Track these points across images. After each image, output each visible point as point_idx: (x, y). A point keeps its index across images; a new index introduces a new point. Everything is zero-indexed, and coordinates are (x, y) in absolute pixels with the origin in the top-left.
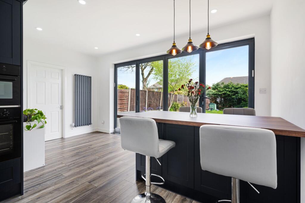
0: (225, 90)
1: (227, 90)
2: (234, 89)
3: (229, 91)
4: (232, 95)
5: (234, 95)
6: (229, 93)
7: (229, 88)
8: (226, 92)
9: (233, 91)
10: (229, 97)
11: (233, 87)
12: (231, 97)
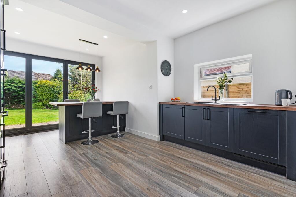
0: (9, 84)
1: (13, 85)
2: (21, 85)
3: (15, 86)
4: (18, 91)
5: (21, 91)
6: (15, 89)
7: (14, 83)
8: (10, 87)
9: (20, 87)
10: (14, 93)
11: (20, 82)
12: (17, 93)
